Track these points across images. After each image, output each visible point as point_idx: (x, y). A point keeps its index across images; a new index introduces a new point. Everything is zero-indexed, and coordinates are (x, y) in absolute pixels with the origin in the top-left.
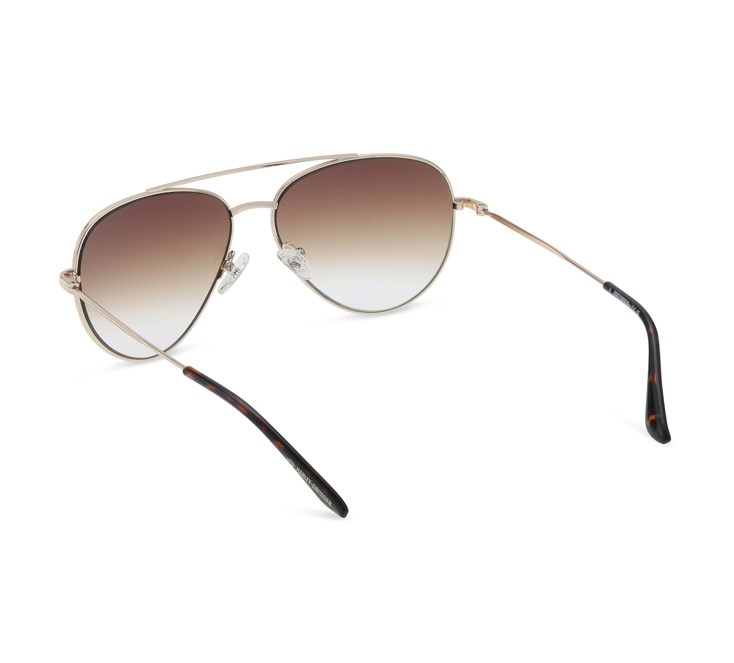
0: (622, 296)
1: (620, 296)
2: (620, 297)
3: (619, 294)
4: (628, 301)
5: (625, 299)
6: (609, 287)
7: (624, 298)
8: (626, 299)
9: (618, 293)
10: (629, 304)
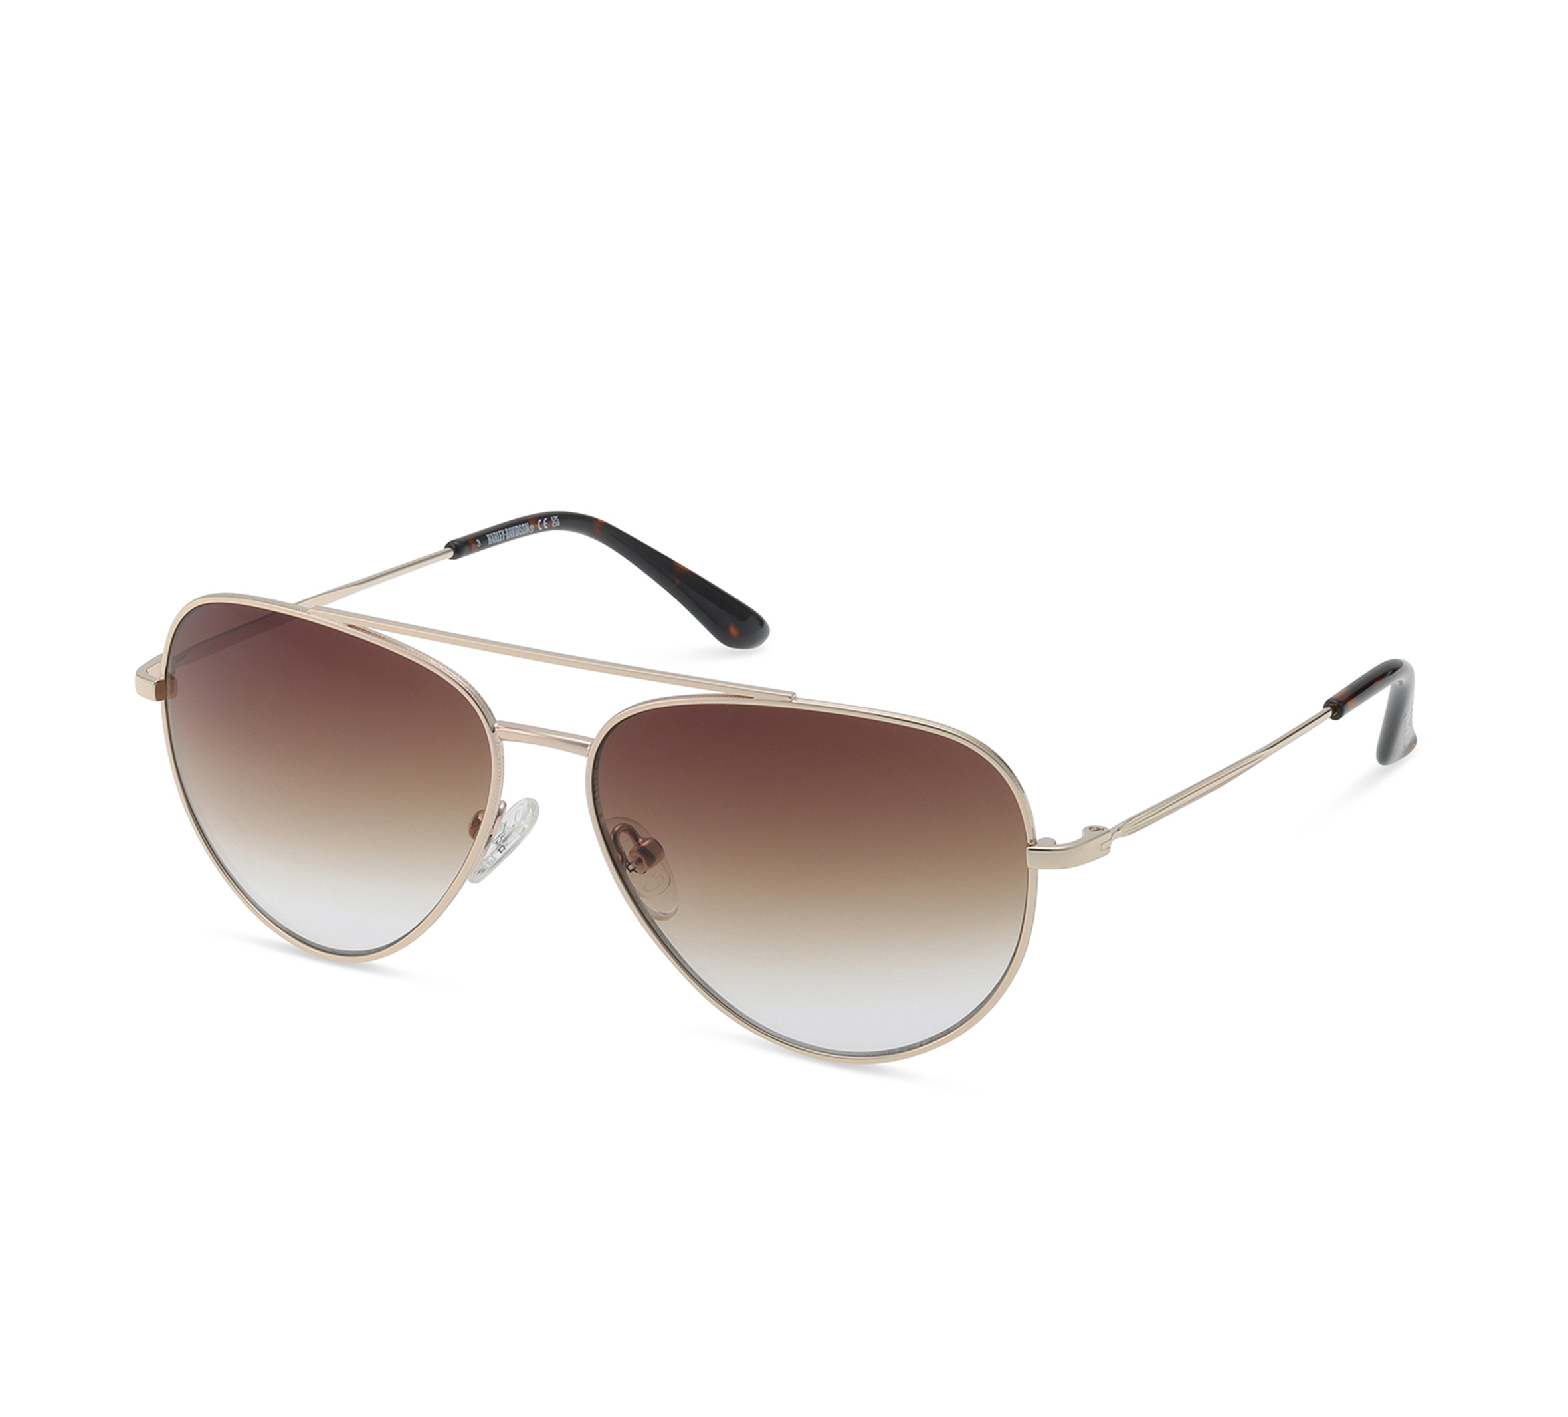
0: (506, 530)
1: (503, 533)
2: (505, 533)
3: (499, 532)
4: (523, 525)
5: (517, 527)
6: (460, 548)
7: (512, 528)
8: (518, 525)
9: (494, 533)
10: (529, 525)
